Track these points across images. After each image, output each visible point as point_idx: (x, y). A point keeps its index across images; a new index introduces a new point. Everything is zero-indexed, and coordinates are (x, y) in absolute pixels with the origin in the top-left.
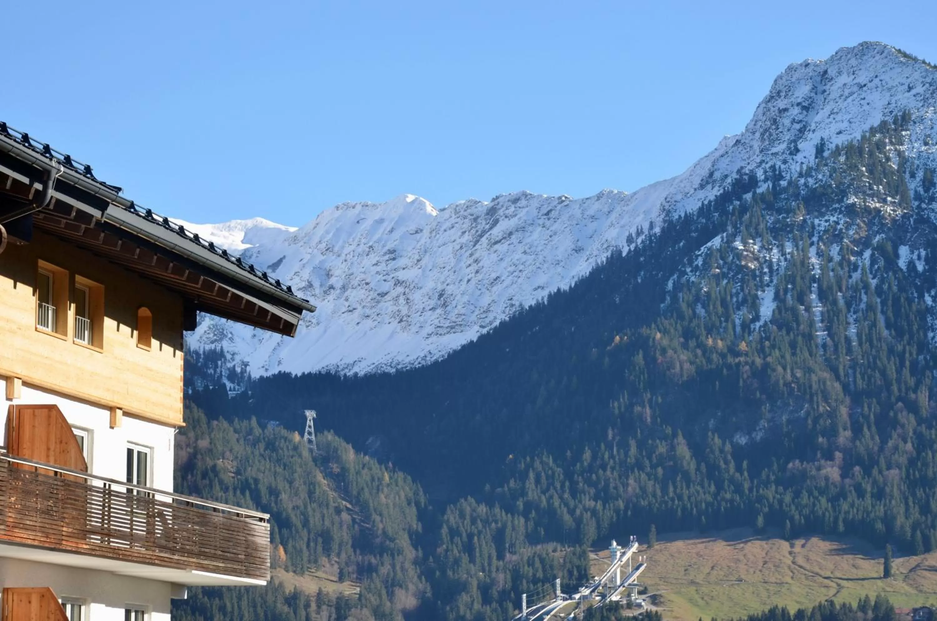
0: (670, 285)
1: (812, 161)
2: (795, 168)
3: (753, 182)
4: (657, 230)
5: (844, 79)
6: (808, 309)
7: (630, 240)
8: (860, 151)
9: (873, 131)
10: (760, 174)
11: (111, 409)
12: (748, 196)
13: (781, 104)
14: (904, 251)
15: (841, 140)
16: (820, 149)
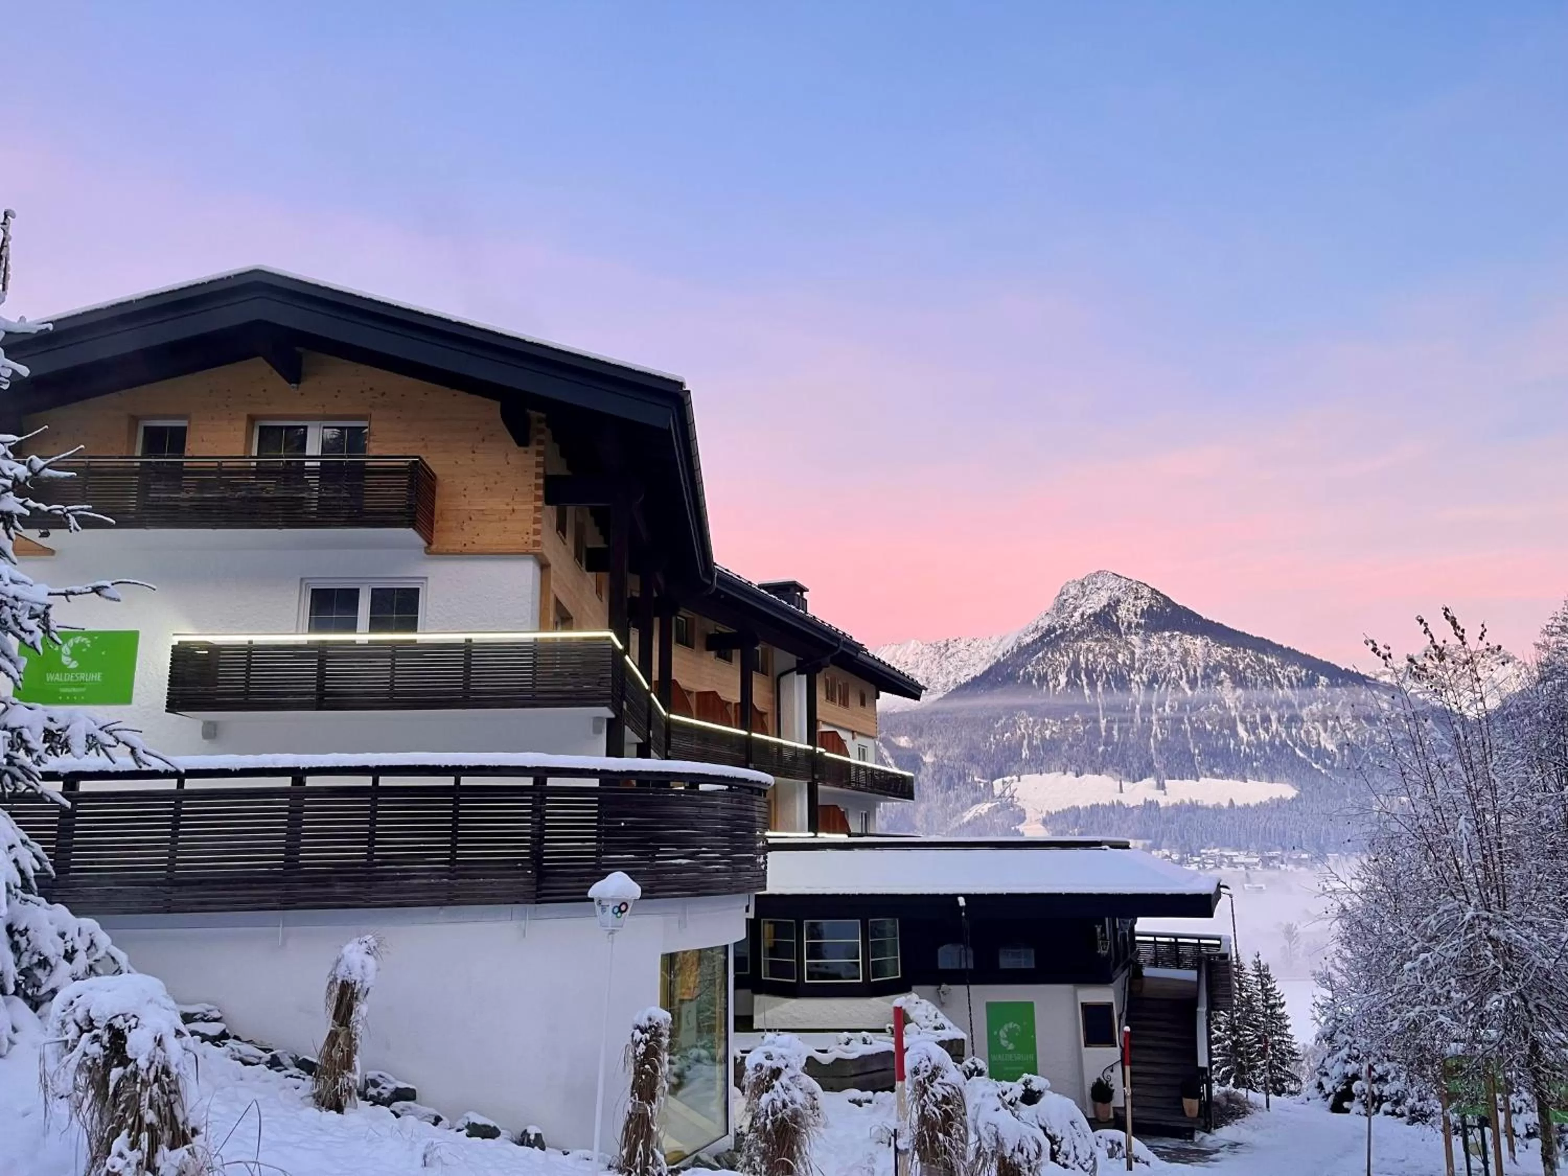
0: (1021, 673)
1: (1079, 620)
2: (1072, 623)
3: (1055, 630)
4: (1015, 650)
5: (1091, 586)
6: (1081, 681)
7: (1004, 655)
8: (1100, 617)
9: (1104, 607)
10: (1057, 626)
11: (853, 732)
12: (1053, 636)
13: (1065, 597)
14: (1120, 656)
15: (1090, 611)
16: (1082, 615)
